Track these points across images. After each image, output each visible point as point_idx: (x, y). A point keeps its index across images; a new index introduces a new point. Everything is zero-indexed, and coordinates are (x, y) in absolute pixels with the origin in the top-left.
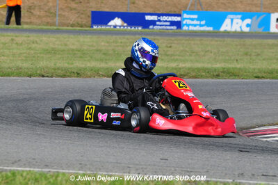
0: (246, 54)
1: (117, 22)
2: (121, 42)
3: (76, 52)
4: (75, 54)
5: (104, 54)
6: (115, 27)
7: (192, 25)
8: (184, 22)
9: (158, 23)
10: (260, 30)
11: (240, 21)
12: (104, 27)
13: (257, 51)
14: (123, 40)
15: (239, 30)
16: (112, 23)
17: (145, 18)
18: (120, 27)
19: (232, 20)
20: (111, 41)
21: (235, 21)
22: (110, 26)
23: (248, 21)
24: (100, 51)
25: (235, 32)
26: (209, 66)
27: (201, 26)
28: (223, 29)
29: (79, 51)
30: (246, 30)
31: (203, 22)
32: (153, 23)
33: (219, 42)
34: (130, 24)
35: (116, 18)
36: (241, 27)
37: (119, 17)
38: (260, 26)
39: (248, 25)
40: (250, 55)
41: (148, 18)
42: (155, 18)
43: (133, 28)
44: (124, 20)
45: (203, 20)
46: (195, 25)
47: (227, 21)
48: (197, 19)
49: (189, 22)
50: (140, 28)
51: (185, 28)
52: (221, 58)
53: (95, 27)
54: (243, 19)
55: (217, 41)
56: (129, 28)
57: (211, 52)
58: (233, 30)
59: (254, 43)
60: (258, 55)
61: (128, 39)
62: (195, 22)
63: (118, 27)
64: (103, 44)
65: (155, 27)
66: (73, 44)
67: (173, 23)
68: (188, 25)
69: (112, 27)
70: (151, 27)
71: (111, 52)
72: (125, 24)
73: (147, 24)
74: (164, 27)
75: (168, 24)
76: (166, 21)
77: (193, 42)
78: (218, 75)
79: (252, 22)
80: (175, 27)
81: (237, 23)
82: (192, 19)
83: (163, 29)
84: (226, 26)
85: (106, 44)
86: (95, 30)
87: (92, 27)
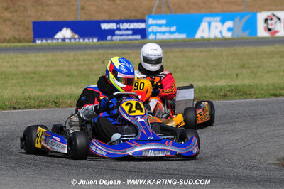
0: (243, 66)
1: (66, 33)
2: (84, 60)
3: (33, 76)
4: (32, 78)
5: (68, 76)
6: (64, 39)
7: (160, 33)
8: (150, 30)
9: (117, 32)
10: (246, 34)
11: (219, 24)
12: (49, 41)
13: (255, 61)
14: (86, 57)
15: (219, 36)
16: (59, 35)
17: (100, 27)
18: (70, 39)
19: (209, 24)
20: (71, 59)
21: (213, 25)
22: (58, 39)
23: (229, 24)
24: (63, 72)
25: (216, 39)
26: (210, 84)
27: (171, 33)
28: (199, 35)
29: (35, 74)
30: (228, 35)
31: (174, 29)
32: (112, 32)
33: (204, 53)
34: (82, 35)
35: (64, 30)
36: (221, 32)
37: (67, 28)
38: (244, 29)
39: (229, 29)
40: (248, 68)
41: (105, 26)
42: (113, 26)
43: (86, 40)
44: (74, 30)
45: (173, 26)
46: (164, 33)
47: (204, 25)
48: (166, 25)
49: (156, 29)
50: (95, 40)
51: (151, 37)
52: (214, 73)
53: (38, 42)
54: (223, 22)
55: (201, 52)
56: (81, 40)
57: (199, 66)
58: (212, 36)
59: (248, 51)
60: (259, 67)
61: (90, 55)
62: (164, 29)
63: (67, 41)
64: (62, 62)
65: (114, 38)
66: (25, 65)
67: (135, 32)
68: (155, 33)
69: (60, 41)
70: (109, 37)
71: (76, 73)
72: (77, 36)
73: (103, 35)
74: (125, 37)
75: (130, 32)
76: (127, 29)
77: (172, 55)
78: (225, 96)
79: (234, 24)
80: (138, 37)
81: (216, 28)
82: (160, 26)
83: (124, 40)
84: (203, 32)
85: (67, 63)
86: (41, 45)
87: (35, 41)
